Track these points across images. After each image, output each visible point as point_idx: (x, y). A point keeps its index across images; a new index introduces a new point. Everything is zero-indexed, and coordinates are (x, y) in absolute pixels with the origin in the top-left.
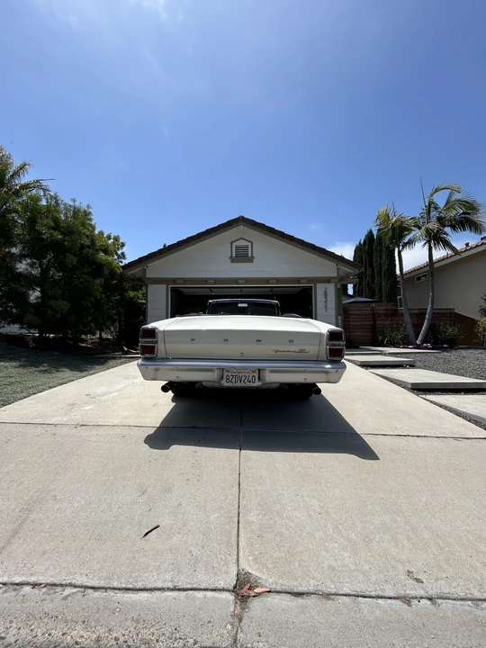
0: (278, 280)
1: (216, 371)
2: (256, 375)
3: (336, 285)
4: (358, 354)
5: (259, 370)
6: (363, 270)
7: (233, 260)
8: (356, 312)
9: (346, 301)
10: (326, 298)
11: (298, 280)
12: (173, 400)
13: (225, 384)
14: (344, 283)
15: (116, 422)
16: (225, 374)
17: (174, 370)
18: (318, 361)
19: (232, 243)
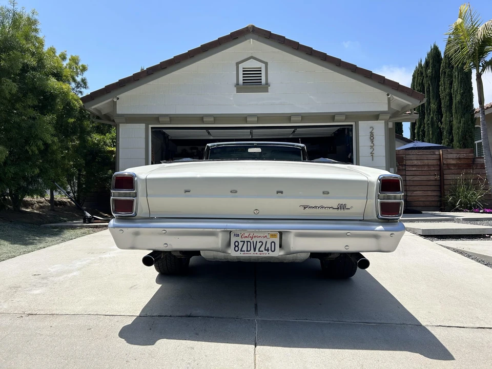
0: (304, 117)
1: (220, 235)
2: (277, 240)
3: (386, 124)
4: (418, 221)
5: (281, 233)
6: (425, 101)
7: (240, 88)
8: (415, 162)
9: (401, 147)
10: (372, 142)
11: (332, 117)
12: (159, 280)
13: (233, 253)
14: (397, 120)
15: (79, 309)
16: (233, 239)
17: (160, 234)
18: (364, 221)
19: (238, 64)
